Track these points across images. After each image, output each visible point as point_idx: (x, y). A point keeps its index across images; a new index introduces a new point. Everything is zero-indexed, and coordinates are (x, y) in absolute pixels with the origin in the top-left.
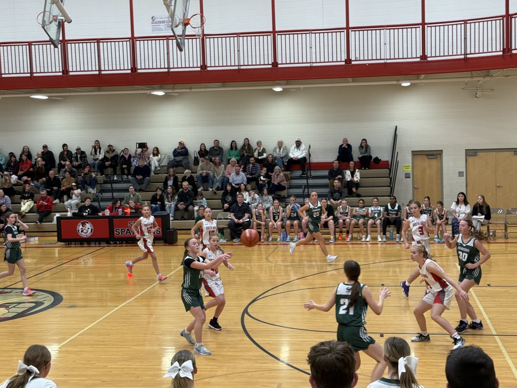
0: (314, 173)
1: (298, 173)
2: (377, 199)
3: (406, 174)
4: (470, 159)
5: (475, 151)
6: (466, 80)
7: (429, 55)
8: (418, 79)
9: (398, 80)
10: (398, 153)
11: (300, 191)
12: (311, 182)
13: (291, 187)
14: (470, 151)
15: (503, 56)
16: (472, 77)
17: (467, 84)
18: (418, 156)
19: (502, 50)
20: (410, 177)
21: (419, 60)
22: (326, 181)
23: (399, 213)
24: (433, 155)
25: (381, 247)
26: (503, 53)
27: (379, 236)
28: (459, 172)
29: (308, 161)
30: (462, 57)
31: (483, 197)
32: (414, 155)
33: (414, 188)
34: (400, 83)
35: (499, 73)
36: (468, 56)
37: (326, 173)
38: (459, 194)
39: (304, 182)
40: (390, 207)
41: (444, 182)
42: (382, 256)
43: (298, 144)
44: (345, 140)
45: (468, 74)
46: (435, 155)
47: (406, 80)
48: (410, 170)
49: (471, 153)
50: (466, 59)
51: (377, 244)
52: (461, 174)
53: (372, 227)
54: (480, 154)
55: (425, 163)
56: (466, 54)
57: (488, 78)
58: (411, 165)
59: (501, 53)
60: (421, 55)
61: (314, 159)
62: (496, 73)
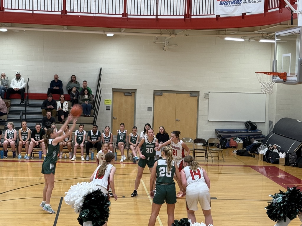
0: (31, 102)
1: (18, 101)
2: (83, 126)
3: (107, 107)
4: (157, 98)
5: (161, 92)
6: (157, 36)
7: (129, 13)
8: (120, 32)
9: (104, 31)
10: (101, 89)
11: (18, 116)
12: (29, 109)
13: (10, 113)
14: (157, 92)
15: (184, 19)
16: (161, 34)
17: (157, 38)
18: (117, 93)
19: (184, 15)
20: (110, 110)
21: (121, 16)
22: (39, 109)
23: (99, 138)
24: (129, 93)
25: (83, 166)
26: (185, 17)
27: (82, 156)
28: (148, 107)
29: (26, 92)
30: (155, 17)
31: (163, 128)
32: (114, 92)
33: (113, 118)
34: (105, 33)
35: (181, 32)
36: (159, 17)
37: (41, 102)
38: (146, 125)
39: (23, 109)
40: (92, 134)
41: (136, 114)
42: (83, 173)
43: (18, 77)
44: (56, 77)
45: (158, 31)
46: (131, 93)
47: (110, 31)
48: (110, 104)
49: (158, 93)
50: (157, 19)
51: (80, 162)
52: (149, 109)
53: (78, 149)
54: (164, 94)
55: (122, 99)
56: (157, 15)
57: (173, 36)
58: (111, 100)
59: (183, 17)
60: (123, 12)
61: (32, 91)
62: (179, 32)
